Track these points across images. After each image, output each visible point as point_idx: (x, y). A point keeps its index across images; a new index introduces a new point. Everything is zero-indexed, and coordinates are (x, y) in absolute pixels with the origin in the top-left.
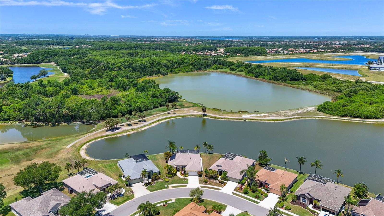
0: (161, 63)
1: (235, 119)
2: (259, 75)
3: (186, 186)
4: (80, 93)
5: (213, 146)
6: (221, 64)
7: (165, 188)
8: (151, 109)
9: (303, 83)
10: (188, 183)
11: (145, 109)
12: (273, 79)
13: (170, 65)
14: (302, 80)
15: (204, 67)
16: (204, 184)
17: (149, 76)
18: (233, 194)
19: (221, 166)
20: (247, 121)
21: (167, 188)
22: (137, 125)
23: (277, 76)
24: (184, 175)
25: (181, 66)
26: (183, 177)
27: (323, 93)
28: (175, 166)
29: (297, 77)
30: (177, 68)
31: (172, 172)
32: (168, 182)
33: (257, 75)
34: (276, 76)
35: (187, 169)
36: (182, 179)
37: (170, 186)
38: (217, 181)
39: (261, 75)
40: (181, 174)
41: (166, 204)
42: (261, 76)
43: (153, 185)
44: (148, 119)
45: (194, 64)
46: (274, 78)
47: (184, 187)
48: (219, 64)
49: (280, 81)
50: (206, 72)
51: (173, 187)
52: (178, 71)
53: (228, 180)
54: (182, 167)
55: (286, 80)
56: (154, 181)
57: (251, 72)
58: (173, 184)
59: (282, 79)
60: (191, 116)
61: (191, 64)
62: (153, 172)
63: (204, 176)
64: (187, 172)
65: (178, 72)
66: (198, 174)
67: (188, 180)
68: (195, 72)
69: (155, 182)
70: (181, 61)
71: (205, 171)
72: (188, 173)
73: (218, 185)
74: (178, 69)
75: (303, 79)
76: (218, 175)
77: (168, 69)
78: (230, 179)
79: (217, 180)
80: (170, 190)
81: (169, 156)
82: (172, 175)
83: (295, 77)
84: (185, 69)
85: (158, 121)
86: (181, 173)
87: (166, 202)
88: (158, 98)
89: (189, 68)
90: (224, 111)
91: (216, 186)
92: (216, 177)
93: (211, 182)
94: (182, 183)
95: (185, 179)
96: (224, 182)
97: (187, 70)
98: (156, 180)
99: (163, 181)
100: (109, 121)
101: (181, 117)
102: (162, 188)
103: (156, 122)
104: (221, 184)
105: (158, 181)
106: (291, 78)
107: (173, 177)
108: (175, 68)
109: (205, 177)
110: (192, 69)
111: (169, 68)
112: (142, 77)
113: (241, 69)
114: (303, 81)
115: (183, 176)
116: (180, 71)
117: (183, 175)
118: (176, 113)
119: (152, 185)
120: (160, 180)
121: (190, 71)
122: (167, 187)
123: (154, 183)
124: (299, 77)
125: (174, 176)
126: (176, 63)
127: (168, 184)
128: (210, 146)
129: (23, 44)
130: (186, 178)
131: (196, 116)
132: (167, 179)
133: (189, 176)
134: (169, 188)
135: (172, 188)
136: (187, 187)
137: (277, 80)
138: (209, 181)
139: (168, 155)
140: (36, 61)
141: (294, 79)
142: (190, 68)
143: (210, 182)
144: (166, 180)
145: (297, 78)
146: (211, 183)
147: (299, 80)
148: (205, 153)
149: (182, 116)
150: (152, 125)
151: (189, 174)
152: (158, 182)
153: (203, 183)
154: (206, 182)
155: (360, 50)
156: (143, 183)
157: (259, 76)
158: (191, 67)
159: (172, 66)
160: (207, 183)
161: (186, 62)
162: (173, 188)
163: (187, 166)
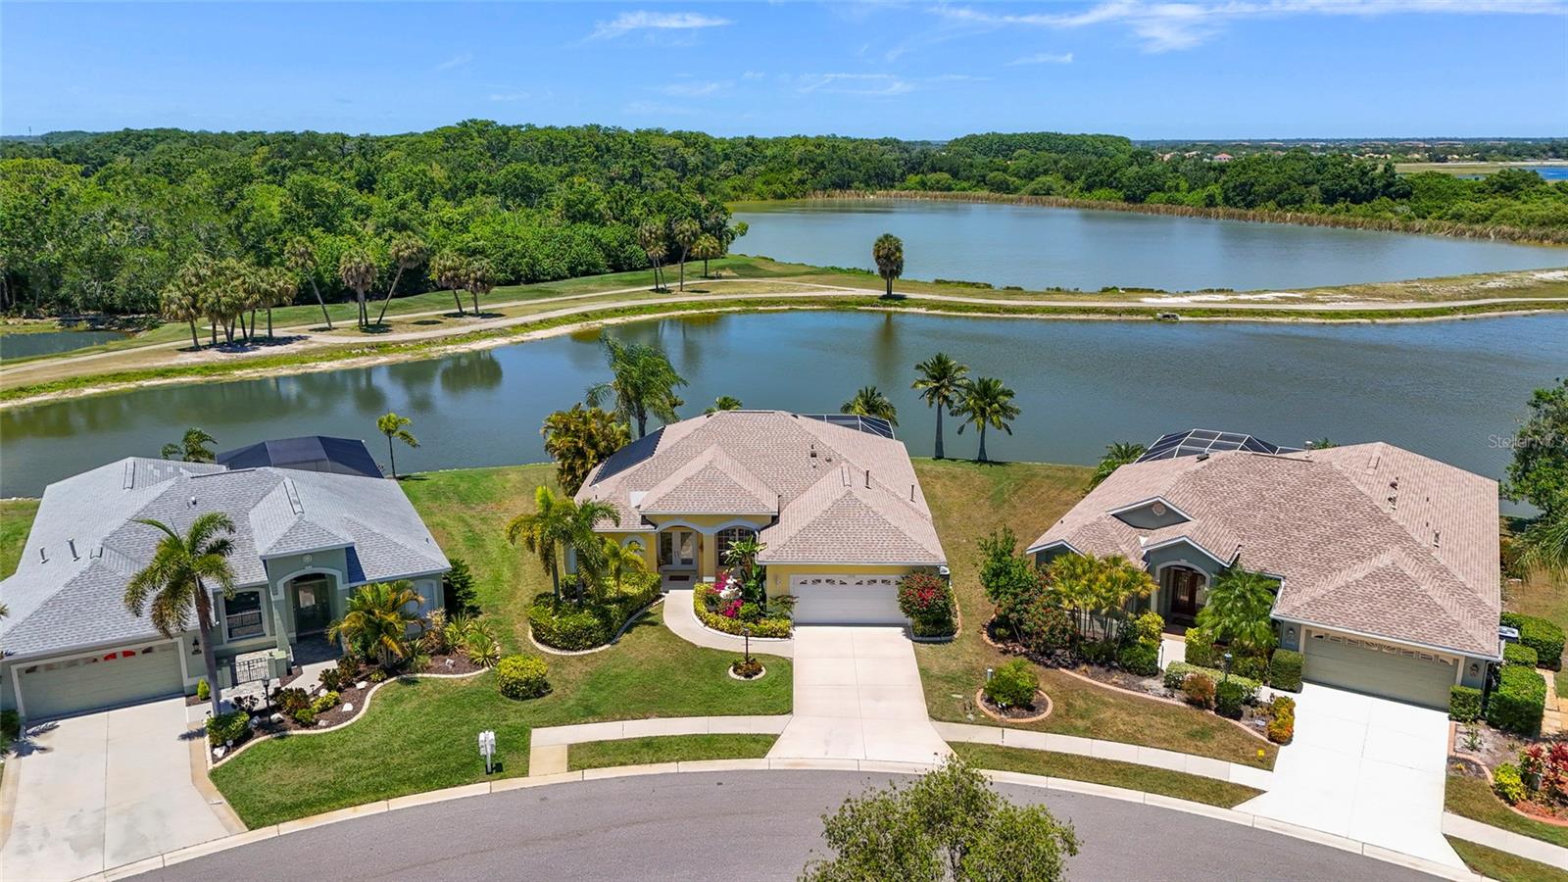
0: (649, 150)
1: (1098, 312)
2: (1151, 191)
3: (761, 744)
5: (1010, 394)
6: (941, 170)
7: (467, 768)
9: (1399, 209)
10: (790, 712)
12: (1227, 200)
13: (693, 161)
14: (1389, 196)
15: (861, 175)
16: (993, 724)
19: (1174, 518)
21: (498, 768)
22: (423, 330)
23: (1253, 185)
24: (746, 618)
25: (750, 169)
26: (734, 644)
27: (1547, 237)
28: (645, 520)
29: (1361, 182)
30: (729, 176)
31: (602, 589)
32: (537, 689)
33: (1138, 192)
34: (1245, 184)
35: (770, 547)
36: (715, 661)
37: (550, 743)
38: (1156, 684)
39: (1159, 191)
40: (703, 608)
42: (1156, 196)
43: (323, 729)
44: (520, 308)
45: (812, 162)
46: (1231, 195)
47: (739, 755)
48: (934, 170)
49: (1271, 204)
50: (871, 197)
51: (581, 756)
52: (734, 189)
53: (1291, 678)
54: (723, 539)
55: (1301, 201)
56: (362, 685)
57: (1102, 184)
58: (591, 713)
59: (1280, 196)
61: (801, 161)
62: (355, 571)
63: (972, 632)
64: (771, 588)
65: (733, 194)
66: (908, 607)
67: (784, 668)
68: (819, 198)
69: (373, 693)
70: (749, 150)
71: (996, 574)
72: (787, 601)
73: (1192, 735)
74: (736, 180)
75: (1393, 189)
76: (1153, 619)
77: (685, 175)
78: (1320, 662)
79: (1154, 673)
80: (543, 794)
81: (594, 446)
82: (604, 615)
83: (1350, 181)
84: (767, 183)
85: (585, 316)
86: (711, 601)
88: (604, 224)
89: (791, 179)
90: (1008, 288)
91: (1169, 744)
92: (1127, 640)
93: (1086, 697)
94: (709, 710)
95: (749, 666)
96: (1252, 702)
97: (779, 188)
98: (396, 668)
99: (476, 679)
100: (203, 272)
101: (735, 309)
102: (431, 767)
104: (1223, 728)
105: (414, 682)
106: (1325, 191)
107: (608, 641)
108: (718, 179)
109: (985, 636)
110: (802, 182)
111: (690, 171)
113: (1044, 184)
114: (1394, 200)
115: (733, 631)
116: (743, 191)
117: (732, 613)
118: (706, 293)
119: (314, 724)
120: (441, 677)
121: (792, 194)
122: (511, 757)
123: (348, 707)
124: (1373, 180)
125: (628, 630)
126: (727, 157)
127: (528, 718)
128: (986, 393)
130: (759, 646)
131: (839, 303)
132: (539, 659)
133: (798, 632)
134: (525, 773)
135: (577, 776)
136: (777, 758)
137: (1250, 205)
138: (1049, 684)
139: (591, 436)
141: (1345, 194)
142: (795, 179)
143: (1065, 692)
144: (511, 667)
145: (1361, 189)
146: (1079, 703)
147: (1370, 196)
148: (939, 456)
149: (747, 303)
150: (531, 333)
151: (798, 611)
152: (407, 690)
153: (981, 704)
154: (1016, 701)
155: (1550, 154)
156: (202, 714)
157: (1147, 193)
158: (797, 174)
159: (703, 164)
160: (1031, 709)
161: (775, 157)
162: (590, 774)
163: (775, 520)
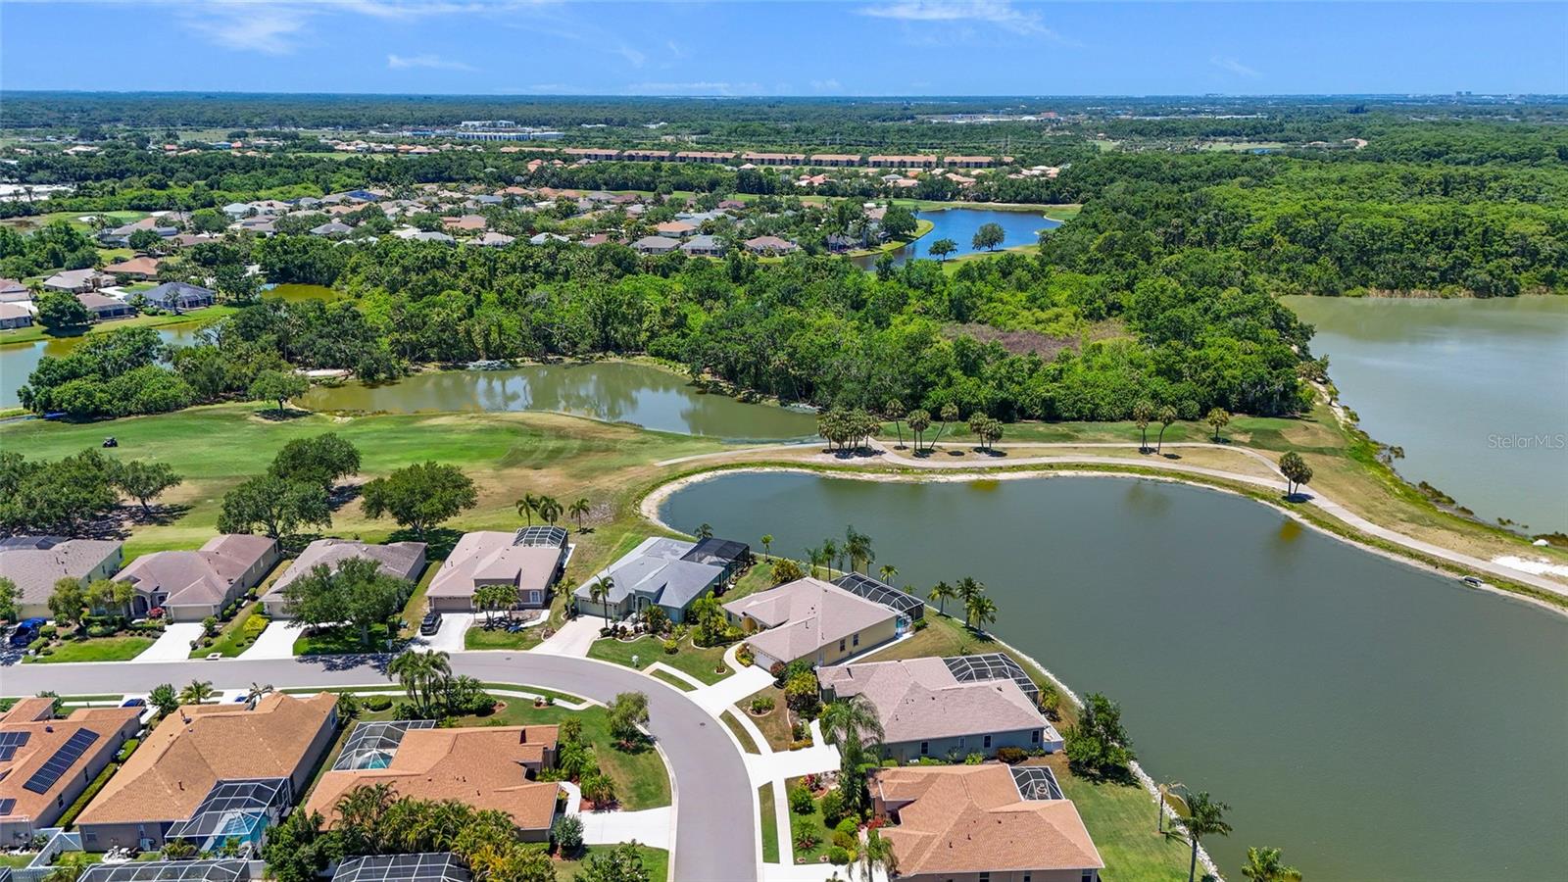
3: (691, 689)
4: (979, 317)
8: (1107, 420)
10: (710, 685)
11: (1079, 412)
16: (744, 711)
17: (1387, 291)
18: (760, 789)
20: (1484, 586)
21: (637, 666)
22: (945, 460)
24: (742, 656)
26: (731, 662)
32: (674, 652)
36: (720, 665)
37: (656, 666)
41: (550, 703)
47: (683, 688)
56: (642, 633)
58: (675, 664)
60: (1227, 486)
67: (731, 674)
69: (641, 636)
85: (1049, 466)
87: (550, 697)
93: (777, 717)
94: (693, 676)
95: (724, 670)
98: (654, 632)
101: (1170, 479)
103: (1035, 467)
107: (709, 648)
112: (1348, 288)
117: (738, 654)
118: (1178, 457)
119: (622, 639)
122: (642, 666)
125: (717, 647)
127: (660, 659)
129: (1131, 131)
130: (736, 666)
131: (1249, 492)
134: (640, 670)
136: (691, 692)
140: (1053, 192)
144: (669, 643)
146: (772, 718)
149: (1184, 476)
151: (755, 660)
152: (650, 638)
154: (758, 709)
162: (653, 678)
